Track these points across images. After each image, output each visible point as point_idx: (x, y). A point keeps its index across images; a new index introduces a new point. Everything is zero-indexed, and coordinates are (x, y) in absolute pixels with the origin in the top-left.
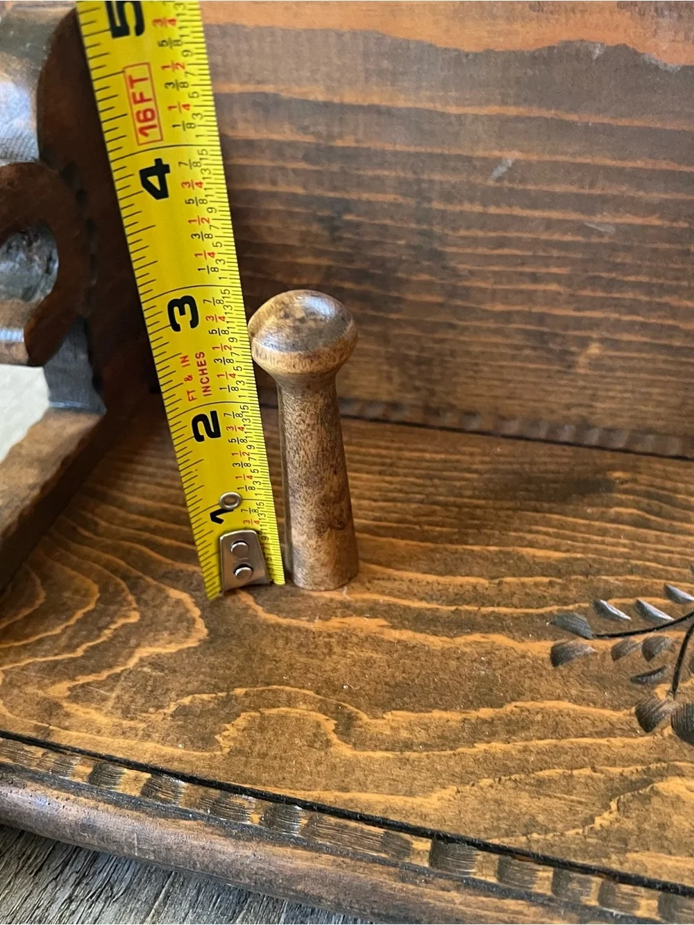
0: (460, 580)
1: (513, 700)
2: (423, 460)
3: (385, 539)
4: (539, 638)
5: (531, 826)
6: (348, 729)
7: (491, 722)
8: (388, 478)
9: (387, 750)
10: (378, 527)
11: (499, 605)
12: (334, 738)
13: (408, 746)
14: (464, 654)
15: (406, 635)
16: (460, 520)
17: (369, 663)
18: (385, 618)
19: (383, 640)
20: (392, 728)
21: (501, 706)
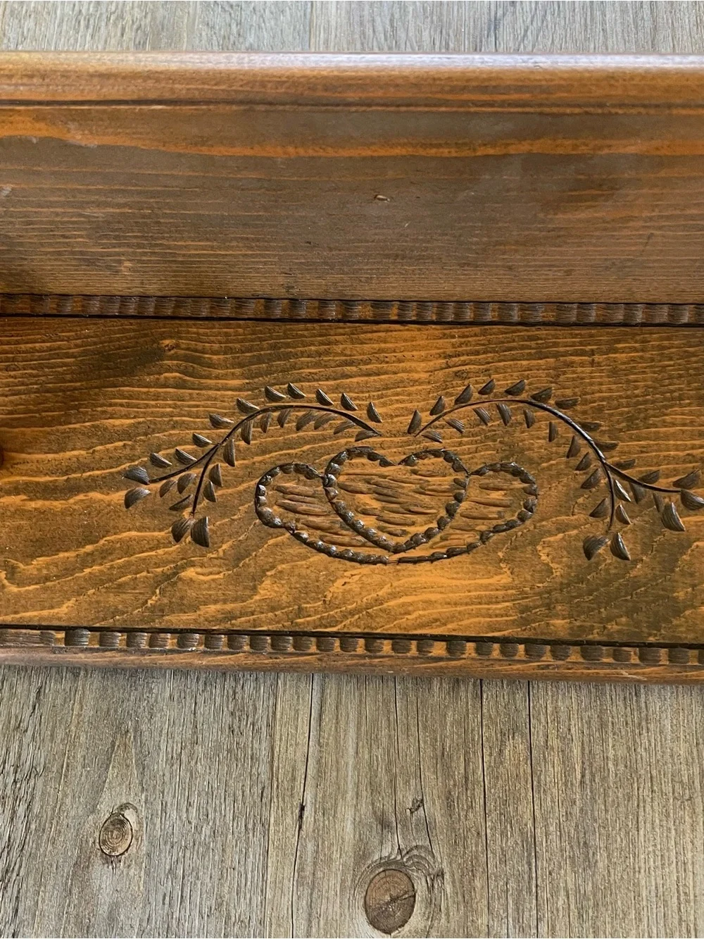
0: (69, 454)
1: (104, 537)
2: (34, 350)
3: (16, 430)
4: (117, 490)
5: (116, 612)
6: (13, 575)
7: (91, 554)
8: (12, 373)
9: (36, 584)
10: (12, 419)
11: (93, 470)
12: (5, 582)
13: (47, 579)
14: (74, 510)
15: (38, 504)
16: (65, 403)
17: (19, 528)
18: (25, 494)
19: (25, 511)
20: (38, 570)
21: (97, 542)
